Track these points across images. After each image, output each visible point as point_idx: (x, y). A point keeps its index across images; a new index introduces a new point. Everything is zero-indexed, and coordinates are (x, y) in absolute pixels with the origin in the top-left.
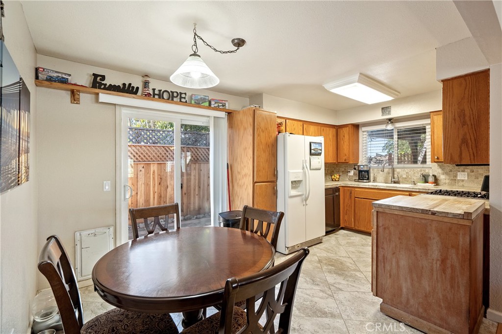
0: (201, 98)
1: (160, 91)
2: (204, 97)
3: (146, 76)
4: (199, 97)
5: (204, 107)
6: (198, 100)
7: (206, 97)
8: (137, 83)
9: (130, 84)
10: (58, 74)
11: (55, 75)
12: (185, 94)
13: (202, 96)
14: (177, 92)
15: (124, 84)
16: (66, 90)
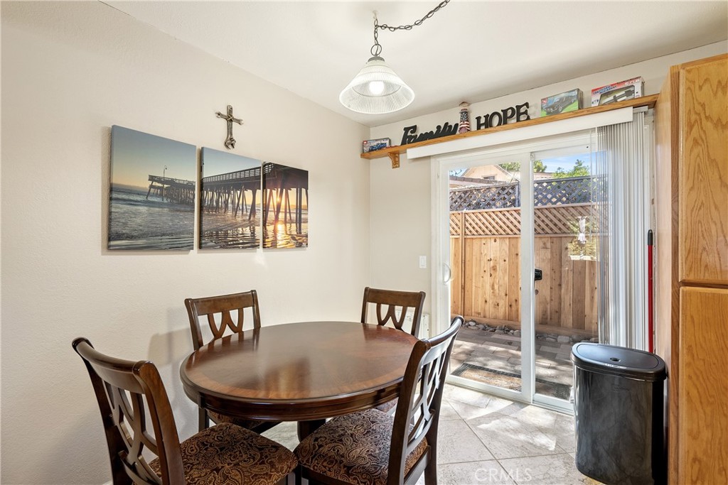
0: (561, 99)
1: (486, 117)
2: (567, 94)
3: (463, 103)
4: (556, 99)
5: (574, 115)
6: (553, 107)
7: (570, 94)
8: (454, 118)
9: (447, 124)
10: (377, 142)
11: (375, 143)
12: (527, 104)
13: (563, 95)
14: (512, 108)
15: (439, 127)
16: (386, 156)
